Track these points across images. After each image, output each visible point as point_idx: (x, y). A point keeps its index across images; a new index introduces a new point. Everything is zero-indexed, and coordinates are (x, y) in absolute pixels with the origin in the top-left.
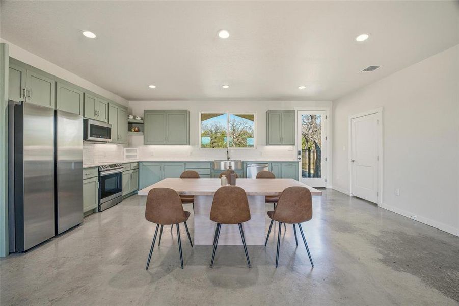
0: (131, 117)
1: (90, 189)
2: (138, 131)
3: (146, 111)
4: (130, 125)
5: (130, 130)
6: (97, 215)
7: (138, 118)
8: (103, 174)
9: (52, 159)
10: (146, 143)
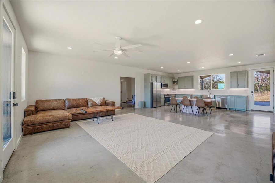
0: (174, 80)
1: (163, 100)
2: (176, 84)
3: (178, 77)
4: (174, 83)
5: (173, 84)
6: (164, 106)
7: (176, 80)
8: (165, 96)
9: (156, 93)
10: (179, 88)
